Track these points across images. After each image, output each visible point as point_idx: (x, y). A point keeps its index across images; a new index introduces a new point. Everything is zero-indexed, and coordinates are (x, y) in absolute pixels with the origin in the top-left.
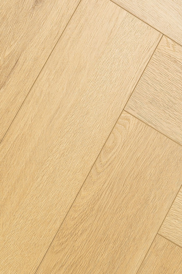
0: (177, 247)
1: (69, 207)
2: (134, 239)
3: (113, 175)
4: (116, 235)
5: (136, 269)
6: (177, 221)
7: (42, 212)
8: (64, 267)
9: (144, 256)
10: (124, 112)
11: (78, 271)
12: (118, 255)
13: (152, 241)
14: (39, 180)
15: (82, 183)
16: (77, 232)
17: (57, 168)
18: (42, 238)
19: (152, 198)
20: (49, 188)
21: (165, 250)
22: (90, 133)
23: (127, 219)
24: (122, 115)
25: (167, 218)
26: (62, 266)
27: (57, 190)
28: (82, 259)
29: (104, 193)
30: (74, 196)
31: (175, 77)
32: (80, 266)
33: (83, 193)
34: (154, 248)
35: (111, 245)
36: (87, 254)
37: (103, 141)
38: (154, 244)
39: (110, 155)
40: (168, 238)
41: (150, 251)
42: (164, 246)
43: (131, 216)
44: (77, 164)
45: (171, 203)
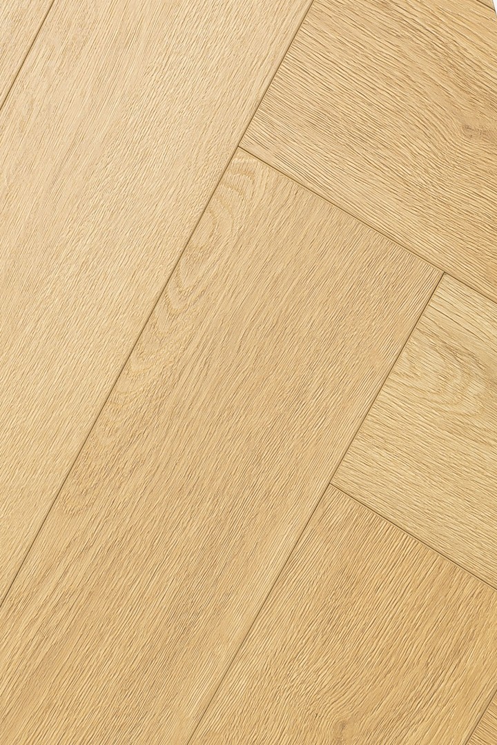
0: (384, 522)
1: (100, 402)
2: (267, 494)
3: (211, 323)
4: (220, 480)
5: (272, 573)
6: (383, 452)
7: (36, 411)
8: (92, 551)
9: (293, 539)
10: (240, 153)
11: (125, 564)
12: (224, 532)
13: (315, 502)
14: (28, 329)
15: (133, 341)
16: (121, 465)
17: (72, 300)
18: (37, 476)
19: (314, 387)
20: (51, 351)
21: (350, 530)
22: (151, 211)
23: (249, 439)
24: (235, 160)
25: (355, 443)
26: (87, 548)
27: (71, 357)
28: (134, 535)
29: (188, 368)
30: (114, 373)
31: (383, 50)
32: (131, 552)
33: (134, 366)
34: (320, 521)
35: (207, 505)
36: (147, 523)
37: (186, 231)
38: (320, 512)
39: (204, 268)
40: (358, 497)
41: (309, 528)
42: (347, 519)
43: (257, 433)
44: (119, 292)
45: (368, 401)
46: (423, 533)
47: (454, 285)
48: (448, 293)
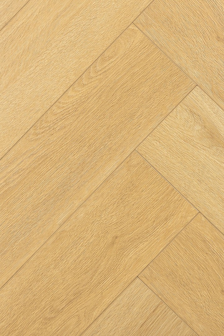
0: (152, 168)
1: (54, 102)
2: (110, 148)
3: (105, 83)
4: (93, 140)
5: (104, 178)
6: (158, 143)
7: (27, 99)
8: (35, 156)
9: (116, 167)
10: (133, 25)
11: (47, 163)
12: (90, 159)
13: (128, 155)
14: (32, 69)
15: (73, 83)
16: (55, 127)
17: (53, 62)
18: (20, 123)
19: (138, 114)
20: (39, 79)
21: (138, 168)
22: (93, 38)
23: (108, 128)
24: (130, 27)
25: (148, 137)
26: (33, 155)
27: (47, 83)
28: (54, 153)
29: (92, 97)
30: (62, 93)
31: (195, 3)
32: (51, 159)
33: (70, 93)
34: (128, 162)
35: (86, 148)
36: (60, 150)
37: (104, 48)
38: (129, 159)
39: (108, 63)
40: (144, 157)
41: (123, 164)
42: (138, 164)
43: (112, 126)
44: (72, 63)
45: (157, 124)
46: (165, 174)
47: (200, 90)
48: (196, 92)
